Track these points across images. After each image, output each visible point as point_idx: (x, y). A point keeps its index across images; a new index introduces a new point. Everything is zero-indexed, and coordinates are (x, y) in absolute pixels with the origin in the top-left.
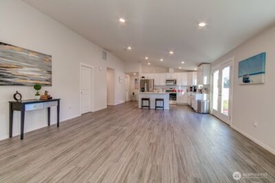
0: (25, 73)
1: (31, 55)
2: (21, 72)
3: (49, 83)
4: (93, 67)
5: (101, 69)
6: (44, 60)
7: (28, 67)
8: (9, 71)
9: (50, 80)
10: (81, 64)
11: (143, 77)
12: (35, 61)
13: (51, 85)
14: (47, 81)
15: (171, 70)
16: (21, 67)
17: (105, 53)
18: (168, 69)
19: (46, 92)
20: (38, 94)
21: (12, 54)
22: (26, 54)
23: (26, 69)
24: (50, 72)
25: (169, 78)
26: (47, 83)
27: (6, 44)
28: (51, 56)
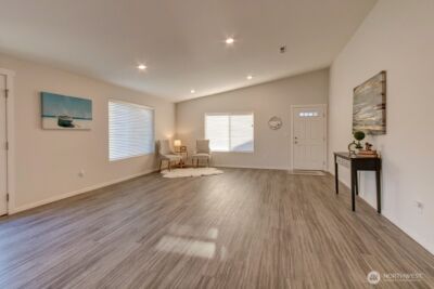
9: (380, 122)
14: (377, 123)
20: (358, 147)
24: (380, 107)
26: (378, 128)
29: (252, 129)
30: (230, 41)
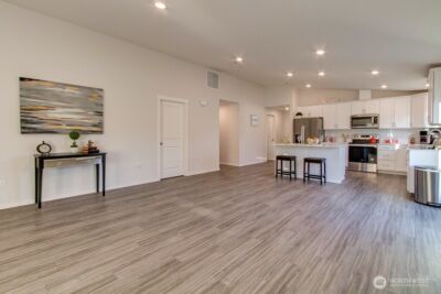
0: (58, 116)
1: (67, 90)
2: (51, 114)
3: (98, 129)
4: (186, 101)
5: (204, 103)
6: (91, 97)
7: (63, 107)
8: (35, 114)
9: (100, 125)
10: (160, 97)
11: (299, 114)
12: (74, 99)
13: (101, 132)
14: (95, 126)
15: (364, 94)
16: (52, 108)
17: (216, 76)
18: (357, 91)
19: (90, 142)
20: (74, 146)
21: (39, 92)
22: (61, 90)
23: (61, 110)
24: (101, 114)
25: (359, 113)
26: (94, 129)
27: (30, 80)
28: (101, 90)
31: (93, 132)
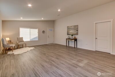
14: (76, 33)
19: (75, 37)
20: (72, 37)
28: (78, 25)
29: (38, 33)
30: (59, 10)
31: (76, 35)
